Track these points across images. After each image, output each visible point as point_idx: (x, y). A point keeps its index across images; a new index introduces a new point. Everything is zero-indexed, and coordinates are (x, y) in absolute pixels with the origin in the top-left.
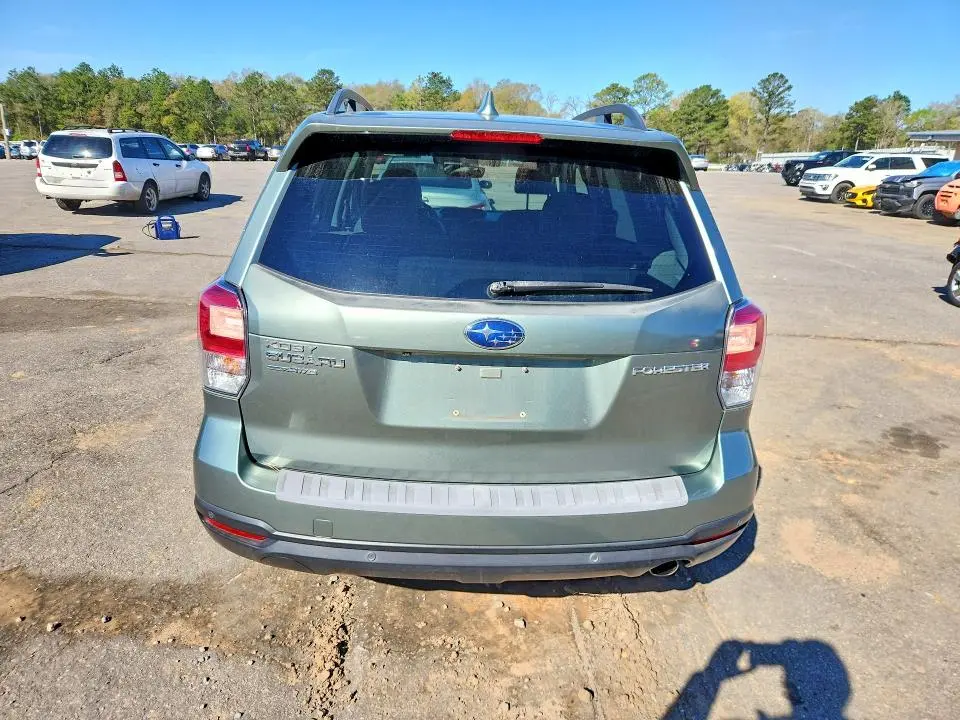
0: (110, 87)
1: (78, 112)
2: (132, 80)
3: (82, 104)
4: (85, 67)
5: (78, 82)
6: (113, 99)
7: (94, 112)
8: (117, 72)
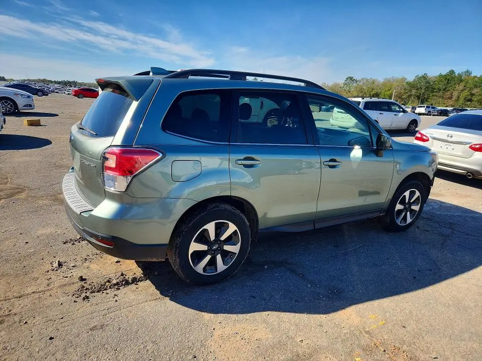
0: (461, 81)
1: (441, 93)
2: (475, 77)
3: (444, 90)
4: (452, 72)
5: (446, 79)
6: (461, 87)
7: (449, 93)
8: (468, 73)
